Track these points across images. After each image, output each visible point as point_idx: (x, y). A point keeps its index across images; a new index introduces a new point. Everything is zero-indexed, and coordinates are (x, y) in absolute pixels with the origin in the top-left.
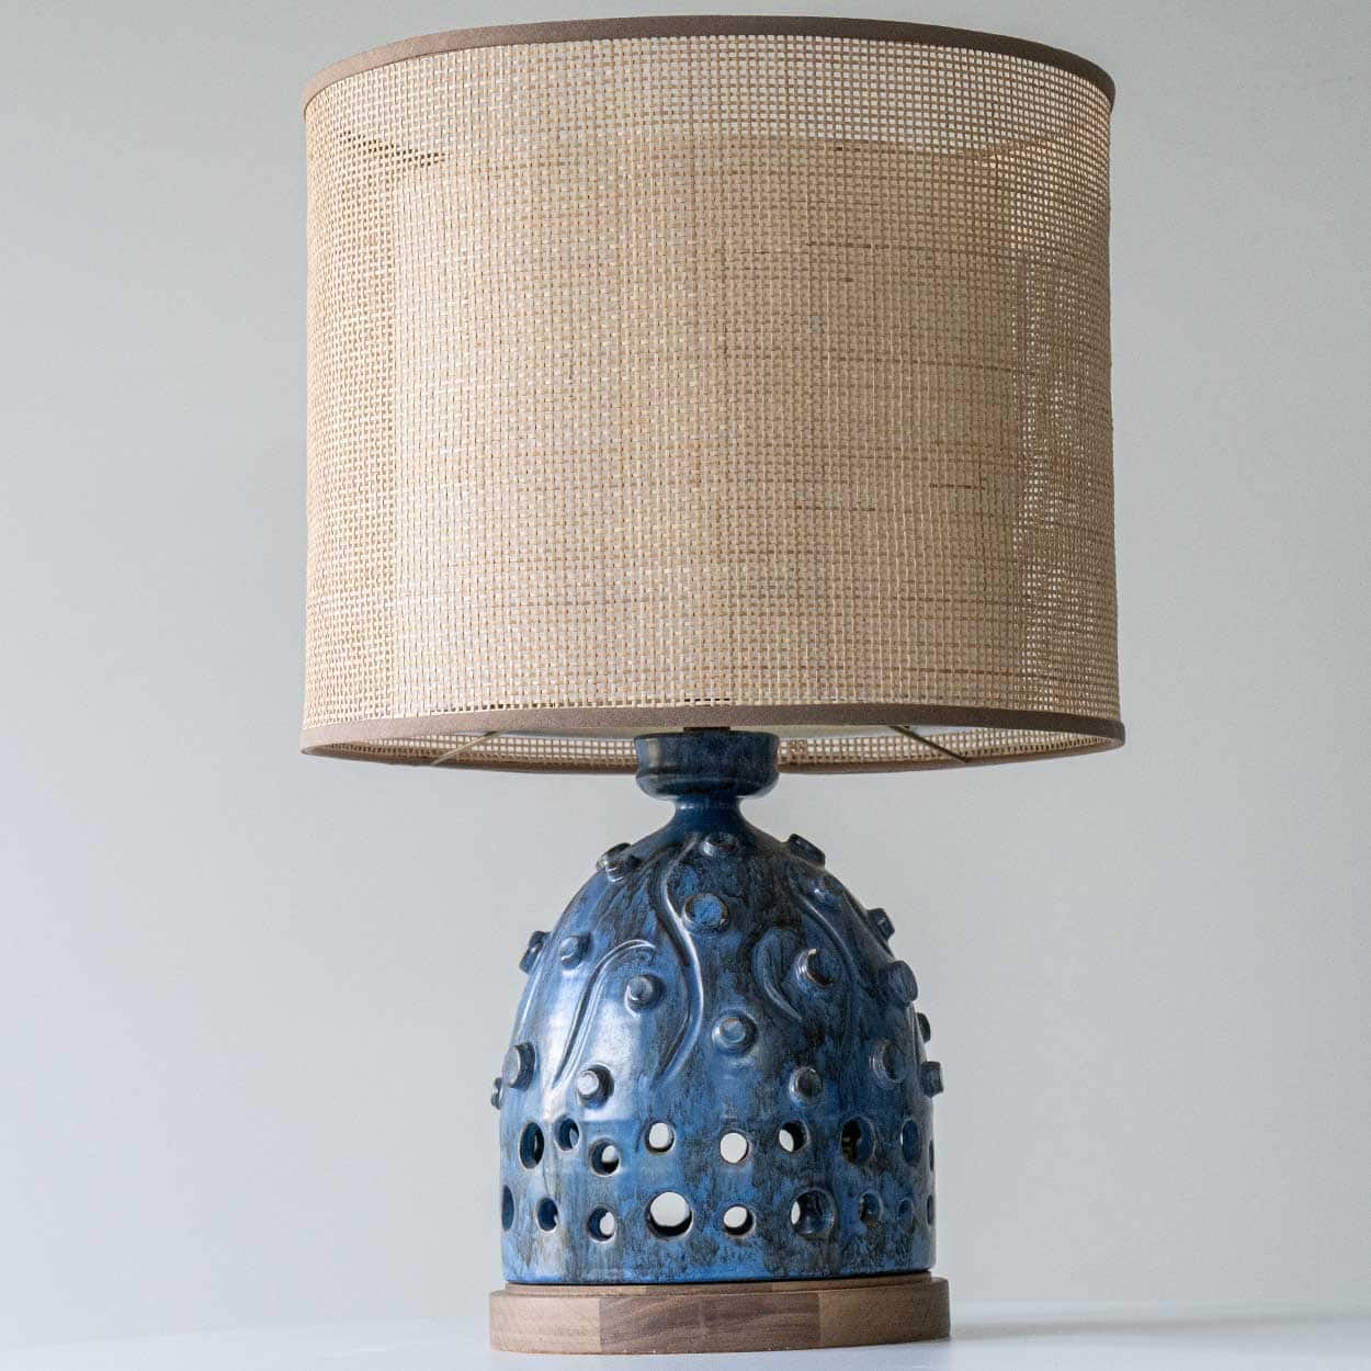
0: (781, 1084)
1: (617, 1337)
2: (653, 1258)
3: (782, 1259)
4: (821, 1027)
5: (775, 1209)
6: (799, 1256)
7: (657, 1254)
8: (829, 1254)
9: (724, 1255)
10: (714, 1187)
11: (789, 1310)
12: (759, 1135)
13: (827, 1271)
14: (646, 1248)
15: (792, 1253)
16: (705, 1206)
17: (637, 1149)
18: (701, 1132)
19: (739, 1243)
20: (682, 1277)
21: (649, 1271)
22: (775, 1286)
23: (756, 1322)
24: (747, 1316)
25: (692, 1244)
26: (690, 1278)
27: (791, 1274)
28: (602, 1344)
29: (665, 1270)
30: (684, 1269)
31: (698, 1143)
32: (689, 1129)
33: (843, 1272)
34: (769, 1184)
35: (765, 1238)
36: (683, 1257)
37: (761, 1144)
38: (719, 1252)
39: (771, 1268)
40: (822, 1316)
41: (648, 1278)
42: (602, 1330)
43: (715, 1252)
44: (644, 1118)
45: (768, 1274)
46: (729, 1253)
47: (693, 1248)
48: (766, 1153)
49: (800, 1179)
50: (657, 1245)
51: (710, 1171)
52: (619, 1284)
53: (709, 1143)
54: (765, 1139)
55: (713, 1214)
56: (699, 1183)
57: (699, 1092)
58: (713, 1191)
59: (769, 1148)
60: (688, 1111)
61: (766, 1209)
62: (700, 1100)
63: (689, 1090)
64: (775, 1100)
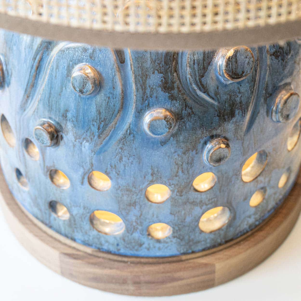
0: (196, 153)
2: (96, 240)
3: (190, 246)
4: (233, 104)
5: (186, 224)
6: (203, 243)
7: (99, 239)
9: (148, 247)
14: (91, 235)
15: (198, 242)
16: (134, 224)
17: (82, 183)
18: (131, 185)
19: (159, 241)
22: (184, 257)
25: (124, 239)
29: (105, 248)
31: (129, 190)
32: (122, 182)
34: (183, 213)
35: (179, 238)
36: (118, 245)
37: (178, 192)
38: (144, 246)
40: (216, 274)
43: (140, 245)
44: (88, 168)
45: (180, 254)
46: (151, 246)
47: (124, 241)
48: (181, 196)
49: (207, 205)
50: (99, 235)
51: (138, 206)
53: (137, 191)
54: (182, 189)
55: (140, 228)
56: (129, 211)
57: (130, 161)
58: (140, 217)
59: (184, 193)
60: (121, 171)
61: (180, 225)
62: (131, 166)
63: (122, 158)
64: (191, 165)
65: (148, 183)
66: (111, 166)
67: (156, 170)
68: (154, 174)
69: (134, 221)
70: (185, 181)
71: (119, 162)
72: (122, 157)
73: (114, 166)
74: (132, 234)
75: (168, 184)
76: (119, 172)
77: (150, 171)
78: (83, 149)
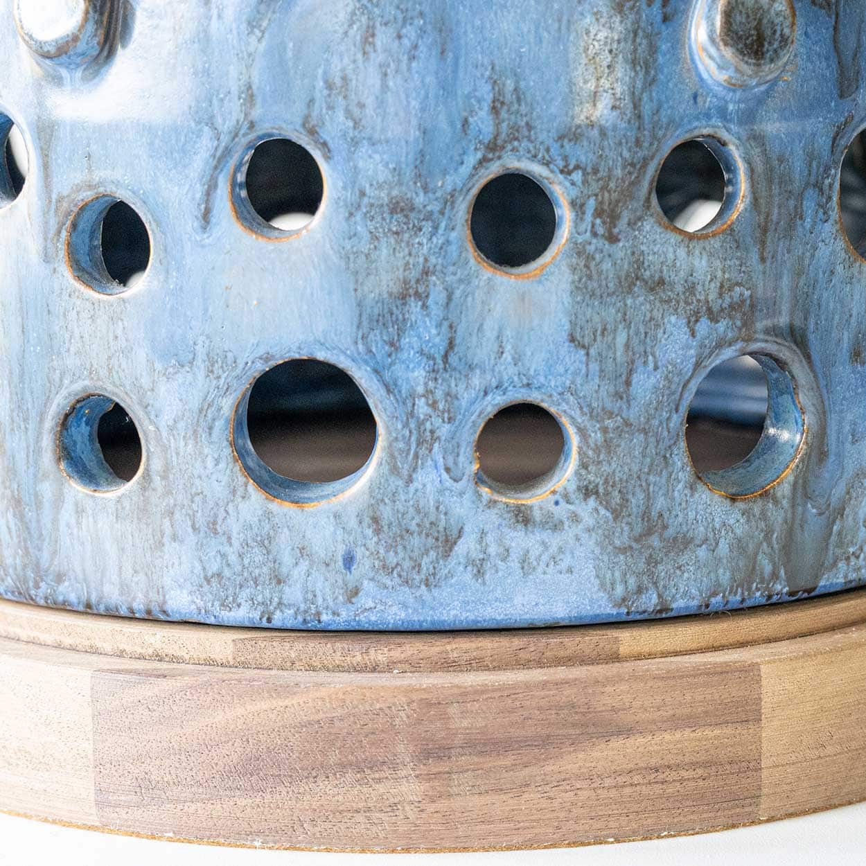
0: (666, 19)
1: (145, 788)
2: (258, 556)
3: (652, 561)
5: (634, 413)
6: (702, 553)
7: (266, 543)
8: (790, 534)
9: (476, 555)
10: (451, 345)
11: (675, 723)
12: (595, 187)
13: (781, 588)
14: (235, 527)
15: (683, 543)
16: (422, 408)
18: (409, 173)
19: (523, 517)
20: (345, 617)
21: (244, 595)
22: (628, 640)
23: (573, 762)
24: (546, 743)
25: (375, 520)
26: (371, 619)
27: (679, 604)
28: (100, 804)
29: (293, 593)
30: (353, 593)
31: (399, 208)
33: (828, 581)
34: (621, 339)
35: (604, 500)
36: (349, 561)
37: (598, 213)
38: (461, 548)
39: (619, 590)
40: (768, 730)
41: (242, 614)
42: (99, 765)
43: (448, 543)
45: (607, 609)
46: (493, 550)
47: (378, 531)
48: (613, 239)
49: (714, 318)
50: (268, 515)
51: (437, 295)
52: (150, 618)
53: (435, 207)
54: (615, 196)
55: (444, 430)
56: (400, 332)
57: (406, 41)
58: (445, 357)
59: (622, 224)
60: (370, 102)
61: (611, 415)
62: (409, 69)
63: (373, 35)
64: (647, 73)
65: (479, 155)
66: (329, 86)
67: (510, 84)
68: (503, 103)
69: (420, 389)
70: (626, 154)
71: (360, 56)
72: (374, 27)
73: (338, 82)
74: (410, 480)
75: (561, 164)
76: (362, 106)
77: (486, 92)
78: (214, 24)
